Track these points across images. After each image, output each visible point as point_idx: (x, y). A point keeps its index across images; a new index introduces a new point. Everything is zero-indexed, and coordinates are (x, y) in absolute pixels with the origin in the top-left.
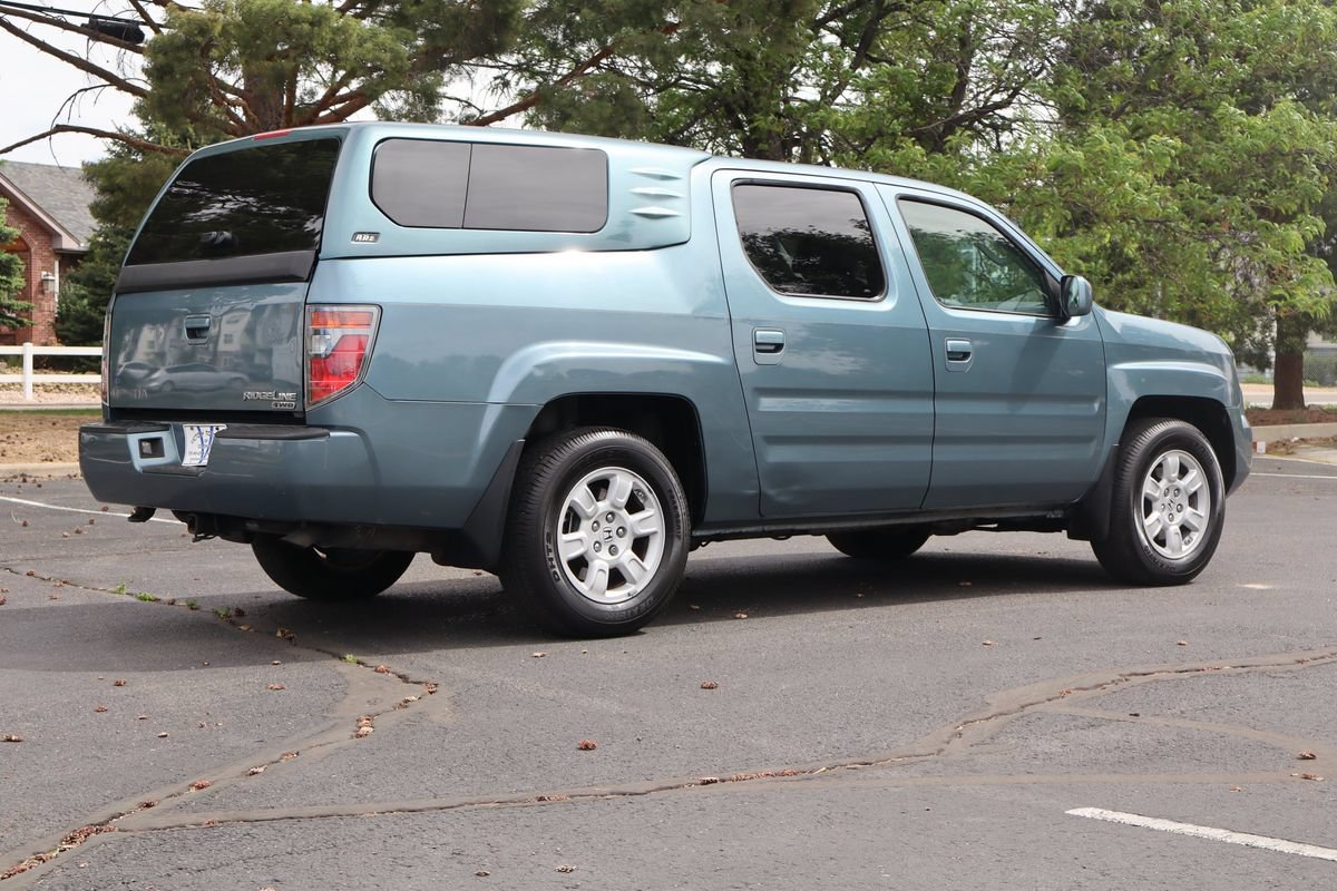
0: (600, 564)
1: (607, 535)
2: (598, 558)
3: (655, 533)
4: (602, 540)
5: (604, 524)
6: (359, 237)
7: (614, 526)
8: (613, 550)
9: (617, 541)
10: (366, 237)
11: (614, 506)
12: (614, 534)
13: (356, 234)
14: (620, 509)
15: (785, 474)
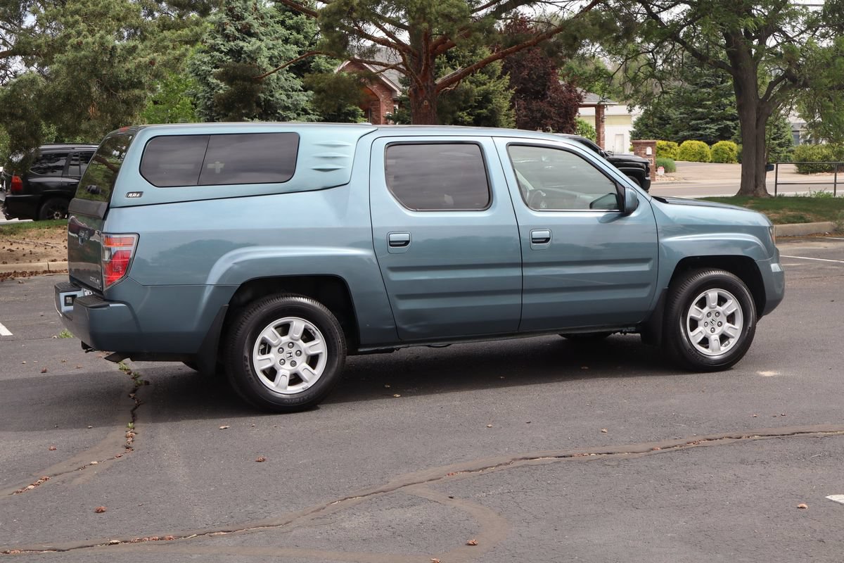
0: (285, 371)
1: (289, 355)
2: (282, 368)
3: (321, 353)
4: (285, 358)
5: (287, 349)
6: (131, 195)
7: (293, 350)
8: (293, 364)
9: (296, 358)
10: (135, 195)
11: (292, 339)
12: (293, 354)
13: (129, 193)
14: (297, 340)
15: (413, 316)
